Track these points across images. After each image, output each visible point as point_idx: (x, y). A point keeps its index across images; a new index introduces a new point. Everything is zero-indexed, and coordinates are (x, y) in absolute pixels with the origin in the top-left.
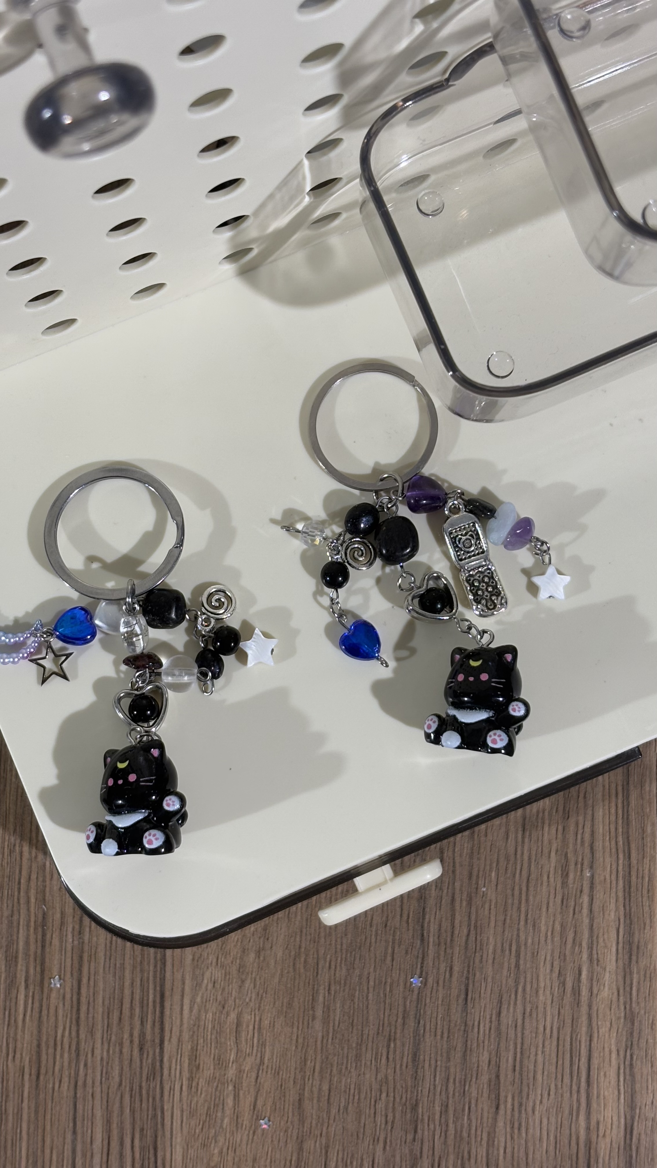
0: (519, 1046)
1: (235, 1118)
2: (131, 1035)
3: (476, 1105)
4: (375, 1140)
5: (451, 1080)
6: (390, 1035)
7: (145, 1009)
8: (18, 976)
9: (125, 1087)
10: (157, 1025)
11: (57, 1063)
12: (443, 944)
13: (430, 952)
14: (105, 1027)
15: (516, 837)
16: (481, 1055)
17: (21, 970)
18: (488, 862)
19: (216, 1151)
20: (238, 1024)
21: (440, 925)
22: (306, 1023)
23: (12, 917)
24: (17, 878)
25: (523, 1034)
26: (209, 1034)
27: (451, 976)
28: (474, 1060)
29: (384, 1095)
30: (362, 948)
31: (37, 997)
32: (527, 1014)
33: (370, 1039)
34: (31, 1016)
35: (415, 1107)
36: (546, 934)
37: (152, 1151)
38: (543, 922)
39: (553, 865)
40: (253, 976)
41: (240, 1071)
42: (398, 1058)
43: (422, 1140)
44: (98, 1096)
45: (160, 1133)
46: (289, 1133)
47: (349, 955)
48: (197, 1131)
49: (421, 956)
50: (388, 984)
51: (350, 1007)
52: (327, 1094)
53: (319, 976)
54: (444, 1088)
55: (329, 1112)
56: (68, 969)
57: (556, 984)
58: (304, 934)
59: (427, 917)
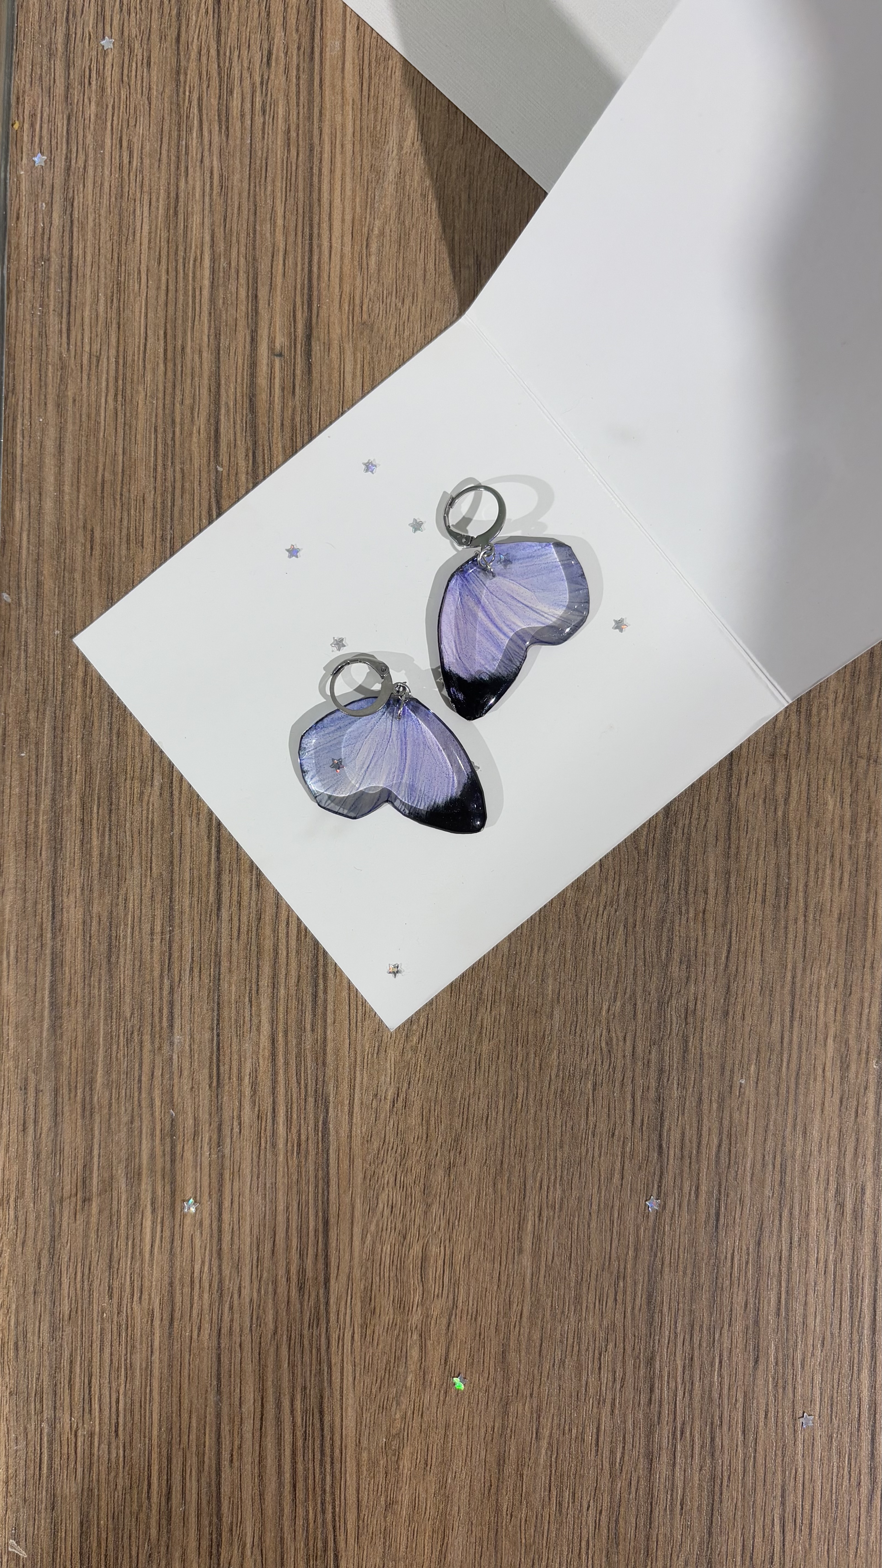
0: (784, 1284)
1: (422, 1373)
2: (288, 1272)
3: (730, 1358)
4: (601, 1402)
5: (697, 1328)
6: (618, 1272)
7: (304, 1239)
8: (143, 1197)
9: (282, 1335)
10: (321, 1260)
11: (195, 1305)
12: (687, 1158)
13: (670, 1167)
14: (255, 1262)
15: (782, 1020)
16: (735, 1296)
17: (147, 1191)
18: (746, 1052)
19: (398, 1416)
20: (424, 1259)
21: (683, 1134)
22: (510, 1257)
23: (132, 1123)
24: (136, 1074)
25: (789, 1269)
26: (387, 1270)
27: (697, 1197)
28: (726, 1301)
29: (611, 1346)
30: (583, 1164)
31: (167, 1223)
32: (795, 1244)
33: (593, 1276)
34: (161, 1247)
35: (650, 1361)
36: (820, 1143)
37: (317, 1415)
38: (816, 1128)
39: (830, 1054)
40: (442, 1199)
41: (427, 1317)
42: (629, 1298)
43: (661, 1402)
44: (247, 1346)
45: (327, 1394)
46: (491, 1393)
47: (565, 1173)
48: (374, 1391)
49: (658, 1173)
50: (616, 1208)
51: (568, 1236)
52: (537, 1344)
53: (527, 1199)
54: (688, 1337)
55: (541, 1366)
56: (206, 1190)
57: (832, 1206)
58: (507, 1147)
59: (666, 1123)
